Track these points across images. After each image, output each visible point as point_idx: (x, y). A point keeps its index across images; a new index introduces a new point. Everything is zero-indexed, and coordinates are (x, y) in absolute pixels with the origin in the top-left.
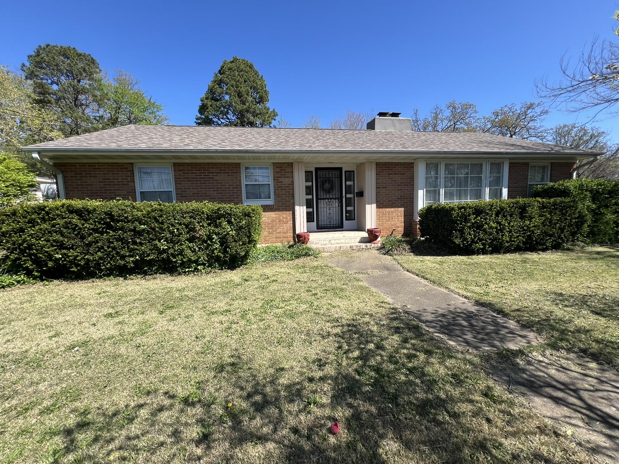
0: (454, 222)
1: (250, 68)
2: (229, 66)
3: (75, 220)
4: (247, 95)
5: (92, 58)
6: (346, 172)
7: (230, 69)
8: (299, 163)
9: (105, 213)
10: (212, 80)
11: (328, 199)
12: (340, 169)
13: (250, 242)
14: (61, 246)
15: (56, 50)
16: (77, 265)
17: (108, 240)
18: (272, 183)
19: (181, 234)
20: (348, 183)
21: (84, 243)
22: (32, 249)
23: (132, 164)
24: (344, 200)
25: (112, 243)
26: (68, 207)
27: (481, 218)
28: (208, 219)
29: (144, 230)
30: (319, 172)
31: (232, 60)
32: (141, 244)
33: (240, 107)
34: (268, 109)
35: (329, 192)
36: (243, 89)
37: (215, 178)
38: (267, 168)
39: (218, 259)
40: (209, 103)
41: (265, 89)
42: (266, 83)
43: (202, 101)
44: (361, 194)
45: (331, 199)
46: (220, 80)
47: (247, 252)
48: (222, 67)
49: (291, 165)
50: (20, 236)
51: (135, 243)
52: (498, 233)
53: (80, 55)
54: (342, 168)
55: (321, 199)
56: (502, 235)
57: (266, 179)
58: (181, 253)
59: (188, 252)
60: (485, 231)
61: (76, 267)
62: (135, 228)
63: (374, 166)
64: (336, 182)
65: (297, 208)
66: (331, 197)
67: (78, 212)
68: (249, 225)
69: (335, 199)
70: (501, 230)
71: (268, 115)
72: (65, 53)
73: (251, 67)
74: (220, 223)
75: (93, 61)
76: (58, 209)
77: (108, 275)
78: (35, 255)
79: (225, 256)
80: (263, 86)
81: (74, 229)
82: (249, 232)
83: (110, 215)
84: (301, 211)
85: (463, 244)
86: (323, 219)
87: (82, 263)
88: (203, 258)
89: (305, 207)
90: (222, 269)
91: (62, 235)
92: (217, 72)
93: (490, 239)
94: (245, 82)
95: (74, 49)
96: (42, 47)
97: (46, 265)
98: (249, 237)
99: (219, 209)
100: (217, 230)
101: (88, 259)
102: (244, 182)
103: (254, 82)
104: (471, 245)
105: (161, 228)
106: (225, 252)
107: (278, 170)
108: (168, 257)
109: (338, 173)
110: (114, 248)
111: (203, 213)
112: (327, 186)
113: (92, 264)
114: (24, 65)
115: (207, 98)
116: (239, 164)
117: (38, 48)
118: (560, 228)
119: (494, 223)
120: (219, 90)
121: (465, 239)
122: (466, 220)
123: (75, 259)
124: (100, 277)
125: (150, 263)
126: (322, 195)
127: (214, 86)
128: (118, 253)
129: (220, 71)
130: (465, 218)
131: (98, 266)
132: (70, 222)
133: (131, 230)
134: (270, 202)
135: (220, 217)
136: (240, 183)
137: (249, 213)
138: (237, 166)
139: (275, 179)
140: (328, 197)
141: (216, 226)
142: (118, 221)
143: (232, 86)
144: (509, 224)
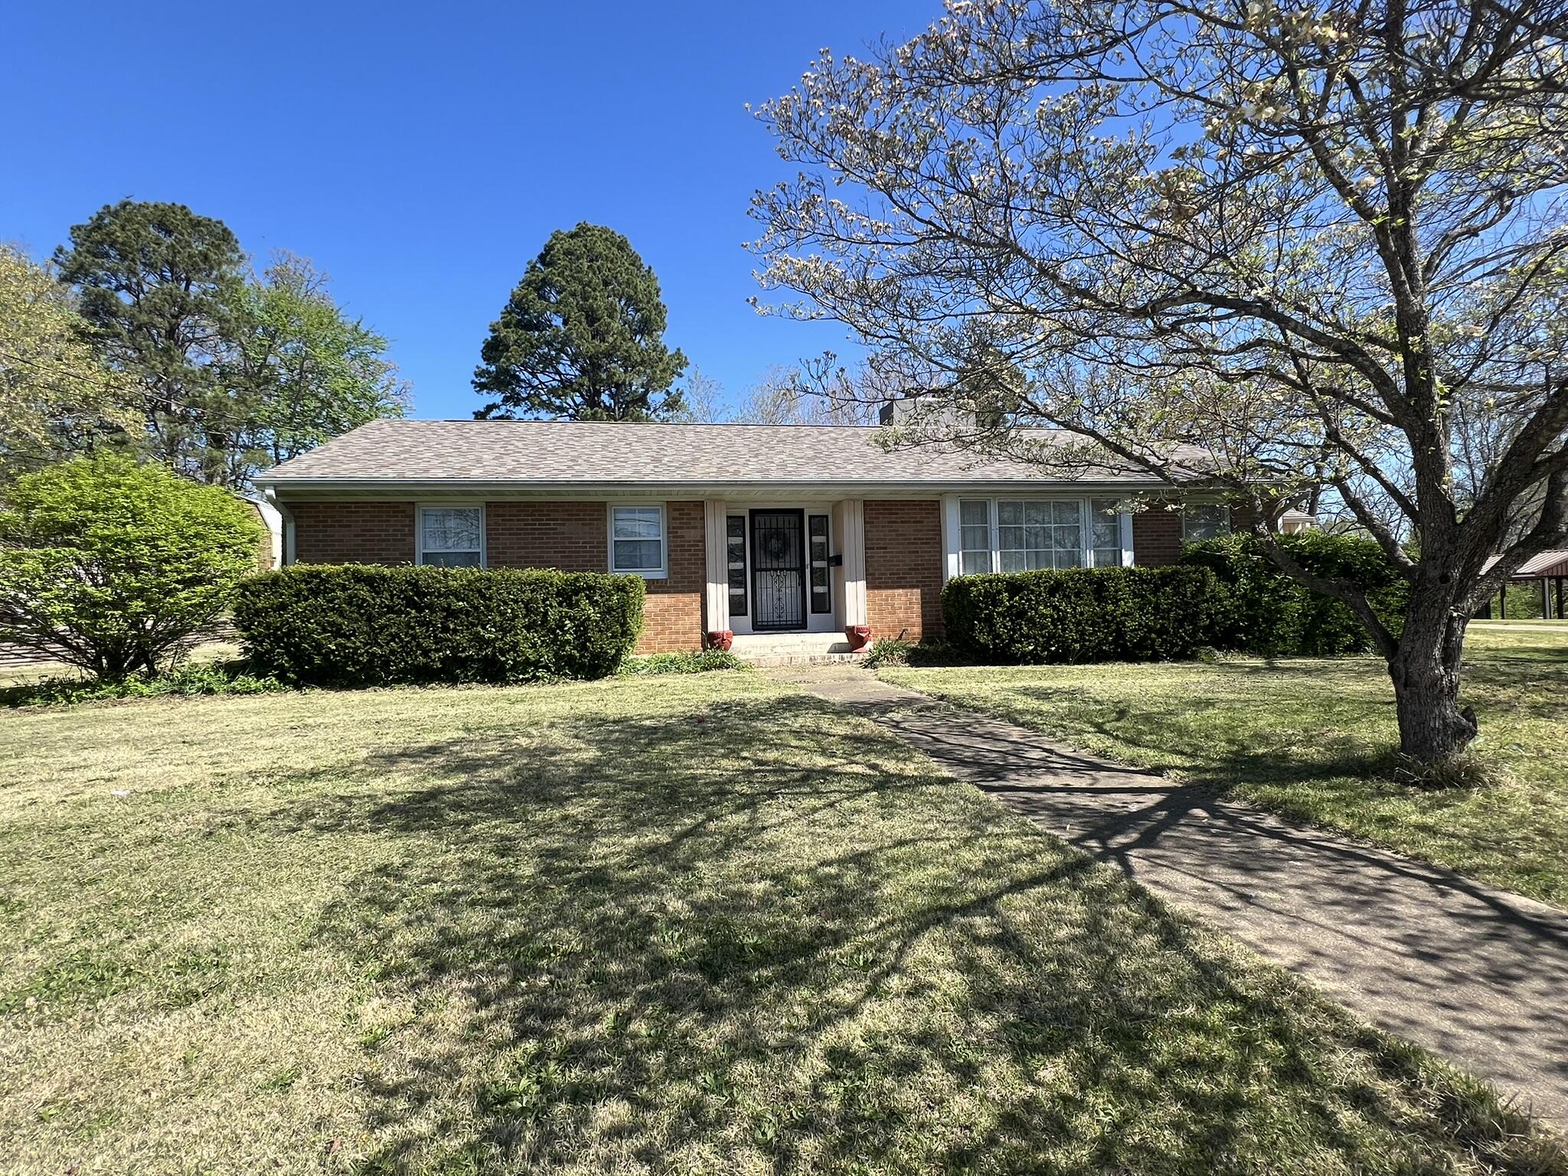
0: (974, 605)
1: (620, 248)
2: (566, 246)
3: (364, 592)
4: (610, 316)
5: (225, 230)
6: (810, 517)
7: (567, 253)
8: (715, 501)
9: (407, 582)
10: (522, 277)
11: (776, 570)
12: (800, 512)
13: (624, 634)
14: (338, 632)
15: (144, 215)
16: (355, 663)
17: (408, 625)
18: (663, 538)
19: (517, 616)
20: (817, 539)
21: (371, 627)
22: (294, 636)
23: (413, 503)
24: (808, 571)
25: (413, 628)
26: (353, 573)
27: (1021, 598)
28: (558, 594)
29: (461, 610)
30: (757, 518)
31: (574, 229)
32: (455, 631)
33: (589, 346)
34: (664, 351)
35: (778, 558)
36: (600, 304)
37: (560, 529)
38: (656, 511)
39: (570, 661)
40: (513, 337)
41: (656, 300)
42: (658, 284)
43: (493, 330)
44: (838, 560)
45: (781, 570)
46: (543, 279)
47: (619, 651)
48: (549, 248)
49: (700, 505)
50: (281, 616)
51: (446, 629)
52: (1056, 626)
53: (199, 223)
54: (802, 511)
55: (761, 570)
56: (1064, 630)
57: (653, 531)
58: (515, 646)
59: (524, 646)
60: (1031, 620)
61: (354, 665)
62: (449, 605)
63: (860, 507)
64: (793, 535)
65: (711, 587)
66: (782, 565)
67: (370, 581)
68: (624, 606)
69: (790, 570)
70: (1062, 620)
71: (661, 366)
72: (164, 221)
73: (622, 246)
74: (578, 601)
75: (226, 236)
76: (338, 576)
77: (398, 681)
78: (297, 646)
79: (582, 656)
80: (652, 293)
81: (360, 607)
82: (624, 617)
83: (414, 584)
84: (718, 594)
85: (995, 644)
86: (765, 610)
87: (365, 659)
88: (547, 657)
89: (726, 586)
90: (576, 679)
91: (341, 615)
92: (535, 258)
93: (1043, 636)
94: (606, 284)
95: (184, 208)
96: (112, 209)
97: (310, 661)
98: (622, 625)
99: (576, 579)
100: (572, 613)
101: (374, 654)
102: (611, 538)
103: (628, 284)
104: (1008, 646)
105: (487, 607)
106: (583, 647)
107: (676, 514)
108: (494, 654)
109: (793, 519)
110: (414, 637)
111: (551, 585)
112: (774, 544)
113: (378, 662)
114: (60, 250)
115: (507, 325)
116: (604, 503)
117: (101, 210)
118: (1176, 620)
119: (1046, 607)
120: (539, 305)
121: (999, 636)
122: (996, 603)
123: (355, 653)
124: (385, 685)
125: (464, 663)
126: (763, 562)
127: (526, 296)
128: (419, 645)
129: (542, 258)
130: (992, 598)
131: (386, 664)
132: (356, 596)
133: (444, 610)
134: (660, 574)
135: (576, 592)
136: (605, 538)
137: (625, 586)
138: (602, 506)
139: (671, 531)
140: (775, 565)
141: (570, 606)
142: (425, 595)
143: (573, 294)
144: (1074, 609)
